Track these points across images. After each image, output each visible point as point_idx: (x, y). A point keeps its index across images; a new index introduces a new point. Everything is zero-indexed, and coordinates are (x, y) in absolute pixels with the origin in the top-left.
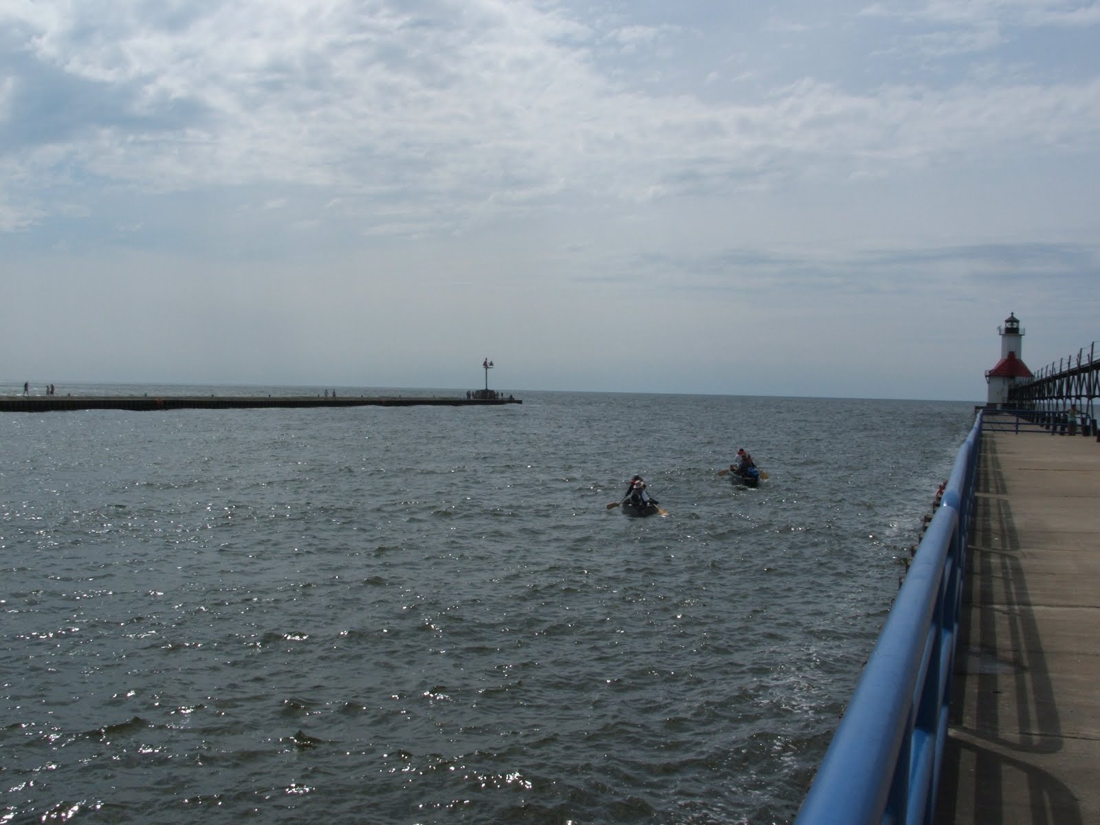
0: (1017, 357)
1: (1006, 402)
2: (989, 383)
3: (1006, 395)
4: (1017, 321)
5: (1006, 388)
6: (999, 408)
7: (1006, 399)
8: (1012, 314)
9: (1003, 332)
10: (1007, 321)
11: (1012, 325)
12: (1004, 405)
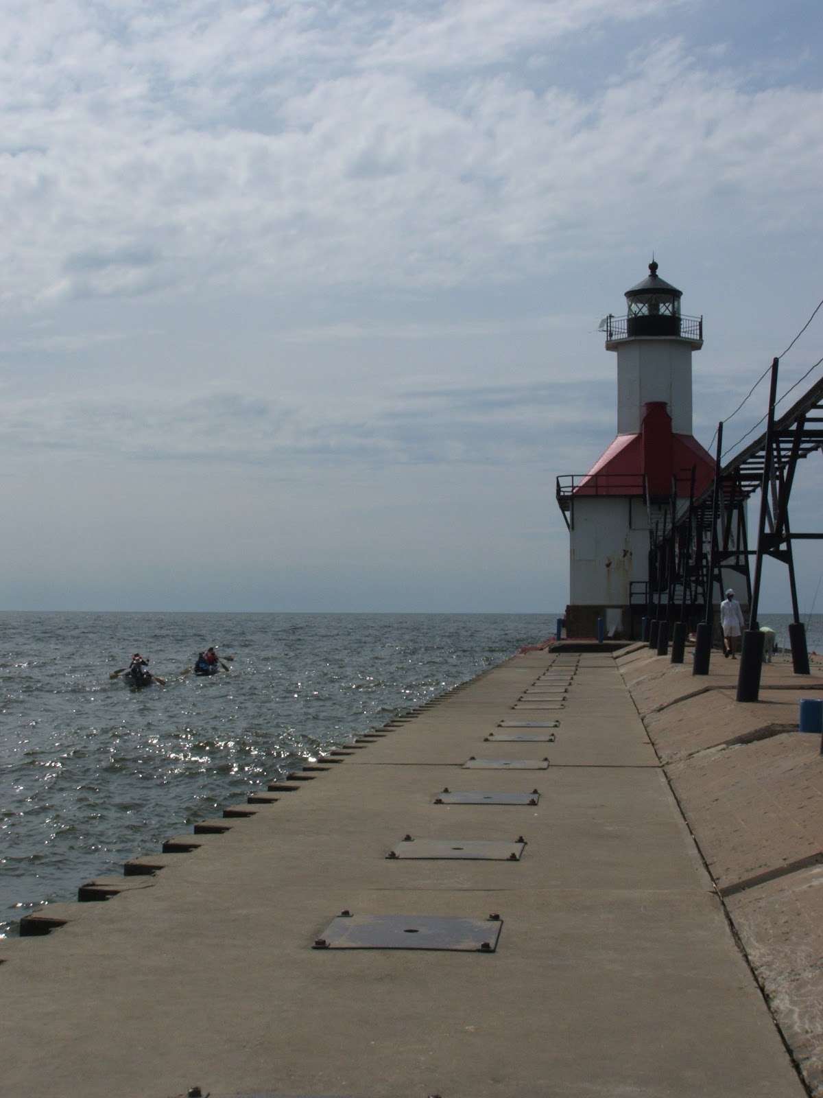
0: (677, 428)
1: (640, 600)
2: (571, 526)
3: (641, 571)
4: (674, 295)
5: (642, 546)
6: (614, 620)
7: (641, 588)
8: (653, 267)
9: (621, 332)
10: (633, 295)
11: (654, 307)
12: (632, 613)
